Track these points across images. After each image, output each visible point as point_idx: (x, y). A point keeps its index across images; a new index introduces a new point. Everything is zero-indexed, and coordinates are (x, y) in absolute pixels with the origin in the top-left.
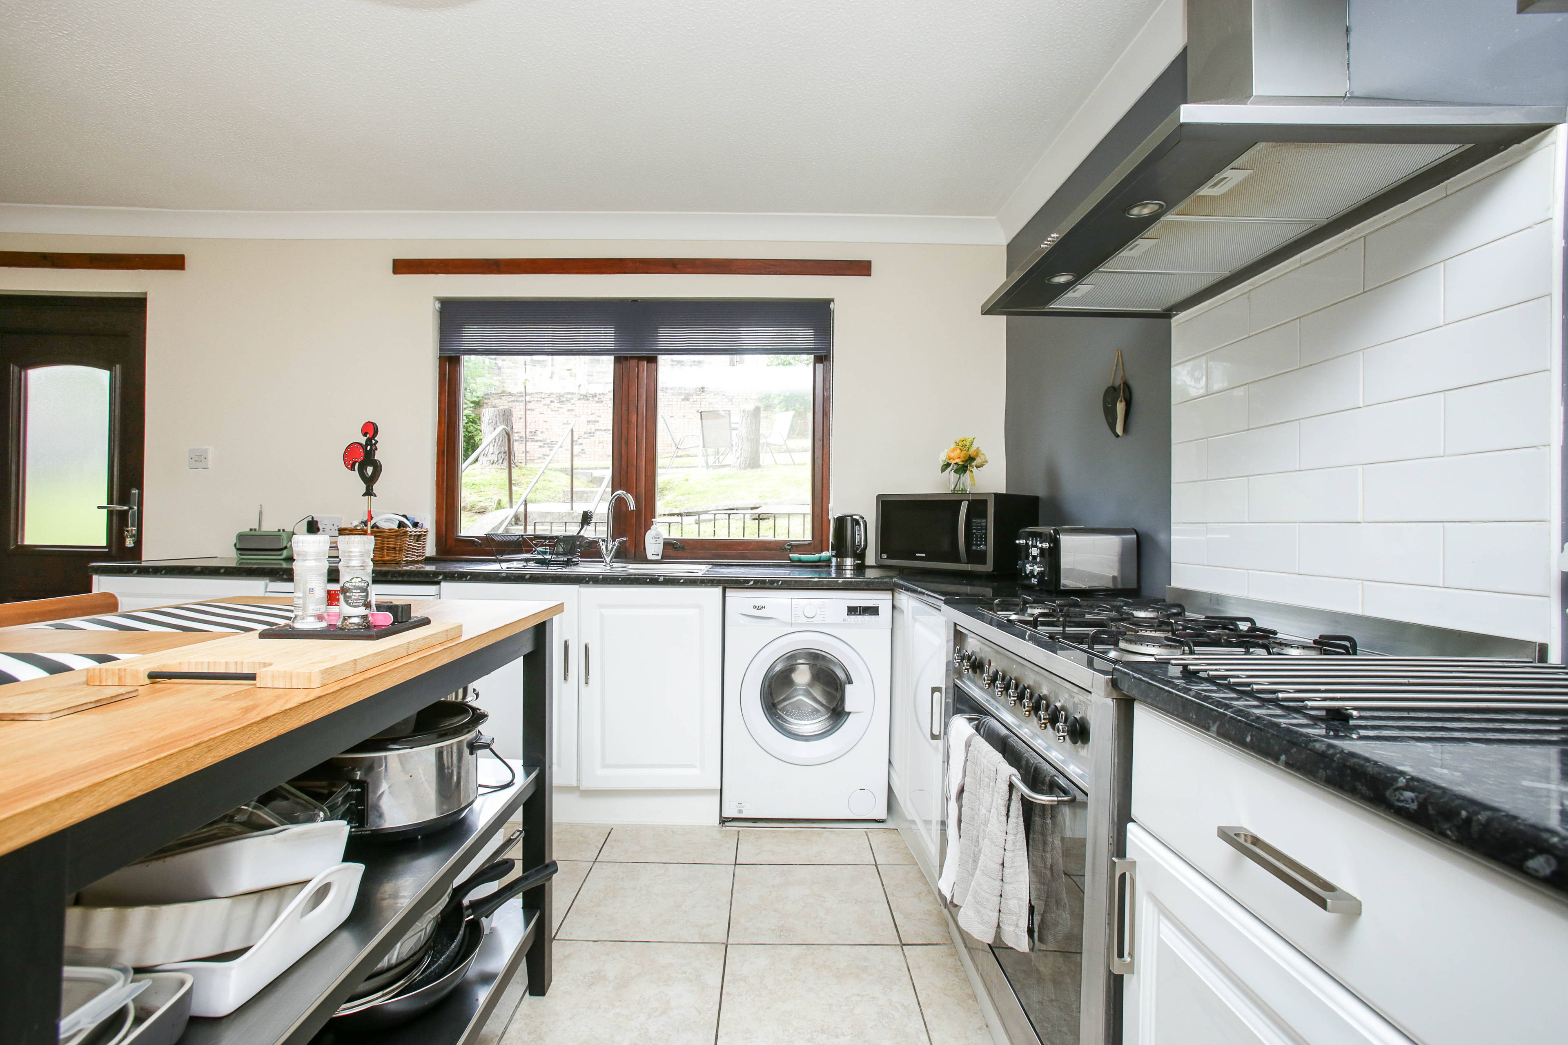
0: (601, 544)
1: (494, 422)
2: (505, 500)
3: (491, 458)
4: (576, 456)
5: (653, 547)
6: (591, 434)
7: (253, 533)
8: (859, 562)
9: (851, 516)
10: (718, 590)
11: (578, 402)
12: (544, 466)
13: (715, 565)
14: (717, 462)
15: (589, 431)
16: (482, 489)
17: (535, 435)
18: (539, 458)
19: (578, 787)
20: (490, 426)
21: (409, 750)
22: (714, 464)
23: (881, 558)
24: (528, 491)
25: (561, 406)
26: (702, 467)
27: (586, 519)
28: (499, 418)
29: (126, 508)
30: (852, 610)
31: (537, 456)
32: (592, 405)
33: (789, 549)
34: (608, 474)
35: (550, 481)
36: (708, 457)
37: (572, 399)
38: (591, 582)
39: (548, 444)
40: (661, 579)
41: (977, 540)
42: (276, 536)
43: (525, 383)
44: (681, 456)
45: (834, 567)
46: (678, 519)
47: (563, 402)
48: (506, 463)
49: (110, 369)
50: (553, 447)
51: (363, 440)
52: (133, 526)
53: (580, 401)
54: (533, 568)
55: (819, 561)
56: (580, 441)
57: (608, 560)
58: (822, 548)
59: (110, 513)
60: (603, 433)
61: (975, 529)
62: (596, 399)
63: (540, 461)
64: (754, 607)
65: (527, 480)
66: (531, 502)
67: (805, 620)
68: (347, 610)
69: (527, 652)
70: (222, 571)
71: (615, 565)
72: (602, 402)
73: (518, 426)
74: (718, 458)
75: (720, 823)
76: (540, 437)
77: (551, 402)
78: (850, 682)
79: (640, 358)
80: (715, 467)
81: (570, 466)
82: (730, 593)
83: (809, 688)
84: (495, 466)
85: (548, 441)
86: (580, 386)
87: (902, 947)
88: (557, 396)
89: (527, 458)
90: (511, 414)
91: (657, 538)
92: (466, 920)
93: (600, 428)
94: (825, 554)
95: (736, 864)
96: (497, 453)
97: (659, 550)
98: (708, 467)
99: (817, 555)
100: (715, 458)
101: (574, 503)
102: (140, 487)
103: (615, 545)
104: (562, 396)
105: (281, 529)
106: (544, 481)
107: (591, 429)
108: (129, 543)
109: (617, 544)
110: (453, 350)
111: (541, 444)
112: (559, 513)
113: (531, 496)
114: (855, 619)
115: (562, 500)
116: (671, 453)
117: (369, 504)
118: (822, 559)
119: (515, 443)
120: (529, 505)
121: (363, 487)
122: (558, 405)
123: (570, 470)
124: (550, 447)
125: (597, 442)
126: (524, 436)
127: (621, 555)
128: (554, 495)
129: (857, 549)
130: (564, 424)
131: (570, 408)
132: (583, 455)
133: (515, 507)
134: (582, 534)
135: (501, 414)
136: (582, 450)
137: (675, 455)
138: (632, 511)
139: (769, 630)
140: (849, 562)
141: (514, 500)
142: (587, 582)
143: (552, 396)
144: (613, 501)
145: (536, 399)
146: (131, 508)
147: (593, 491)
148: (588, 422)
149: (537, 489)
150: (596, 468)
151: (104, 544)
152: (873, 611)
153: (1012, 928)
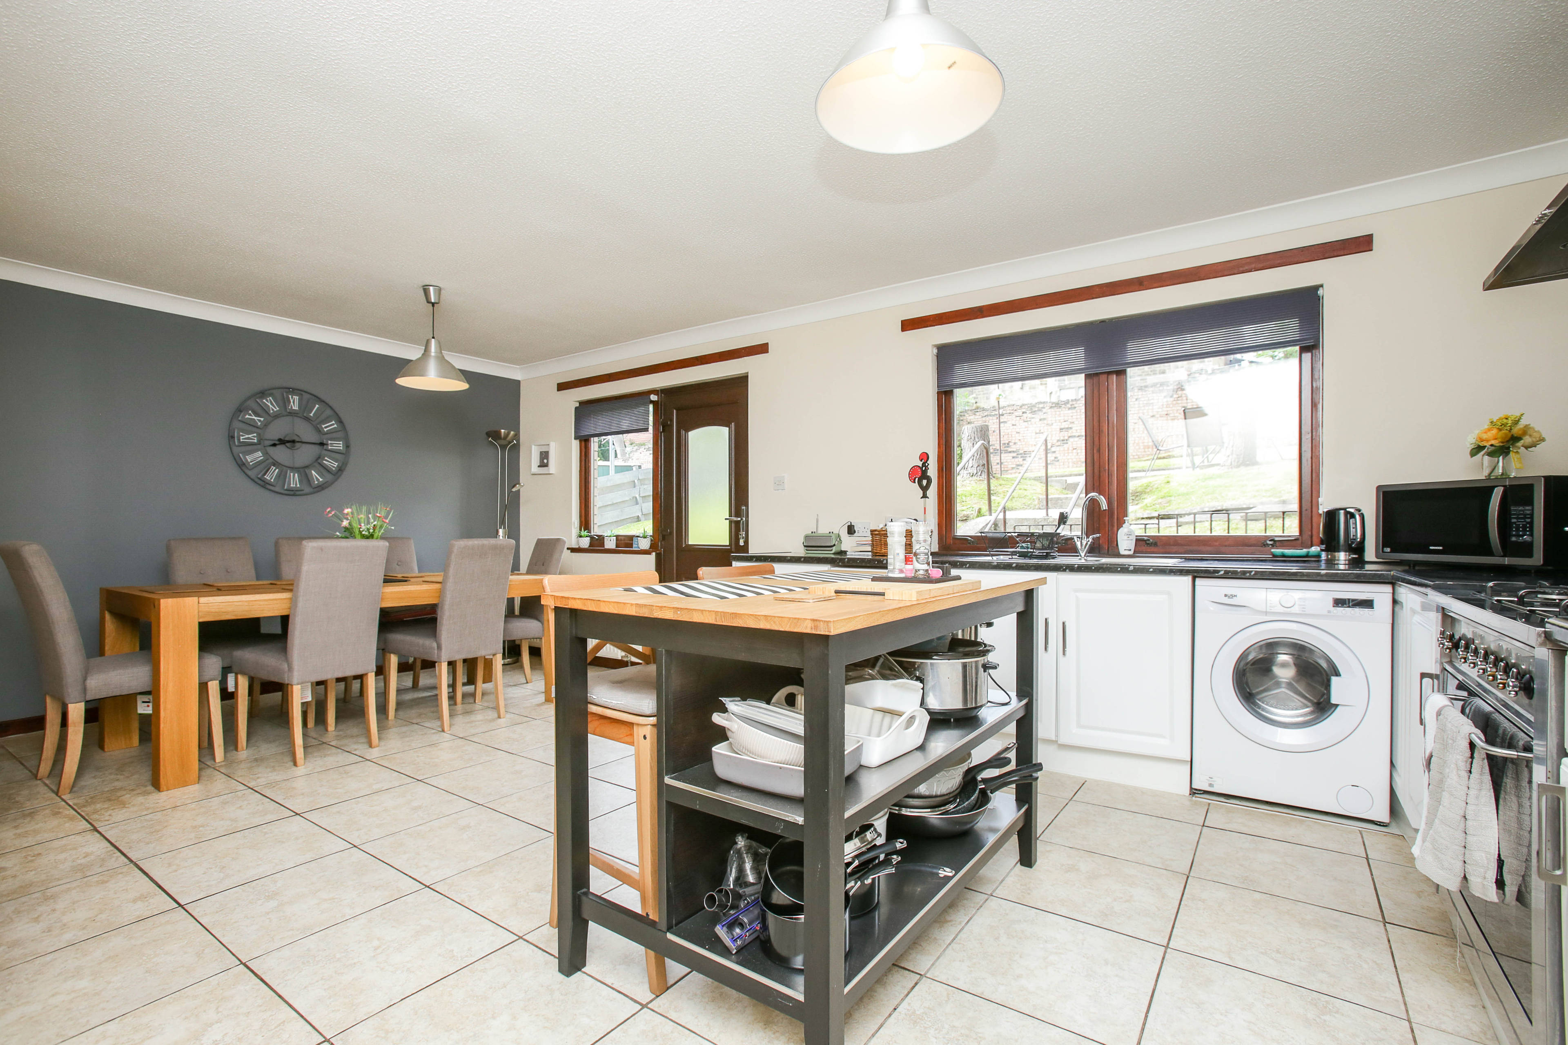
0: (1076, 541)
1: (973, 438)
2: (985, 508)
3: (970, 470)
4: (1050, 464)
5: (1125, 544)
6: (1064, 441)
7: (813, 534)
8: (1354, 556)
9: (1344, 509)
10: (1189, 579)
11: (1049, 410)
12: (1021, 475)
13: (1188, 559)
14: (1206, 461)
15: (1062, 438)
16: (964, 499)
17: (1008, 447)
18: (1013, 468)
19: (1057, 741)
20: (969, 442)
21: (947, 661)
22: (1202, 464)
23: (1383, 551)
24: (1006, 499)
25: (1033, 416)
26: (1187, 468)
27: (1063, 519)
28: (977, 434)
29: (739, 519)
30: (1339, 603)
31: (1010, 466)
32: (1065, 412)
33: (1271, 545)
34: (1082, 480)
35: (1026, 490)
36: (1195, 457)
37: (1044, 408)
38: (1067, 570)
39: (1021, 454)
40: (1131, 568)
41: (1517, 530)
42: (829, 536)
43: (998, 398)
44: (1164, 458)
45: (1323, 562)
46: (1156, 521)
47: (1035, 411)
48: (984, 476)
49: (728, 425)
50: (1026, 457)
51: (920, 464)
52: (743, 531)
53: (1052, 410)
54: (1016, 560)
55: (1307, 556)
56: (1053, 449)
57: (1083, 554)
58: (1312, 542)
59: (731, 522)
60: (1076, 439)
61: (1514, 518)
62: (1069, 406)
63: (1014, 471)
64: (1226, 596)
65: (1004, 489)
66: (1009, 510)
67: (1282, 610)
68: (917, 566)
69: (1020, 611)
70: (802, 559)
71: (1089, 559)
72: (1075, 408)
73: (993, 439)
74: (1207, 457)
75: (1190, 794)
76: (1013, 448)
77: (1023, 413)
78: (1337, 674)
79: (1109, 373)
80: (1201, 467)
81: (1044, 475)
82: (1198, 581)
83: (1293, 682)
84: (975, 478)
85: (1021, 452)
86: (1051, 393)
87: (1385, 926)
88: (1028, 407)
89: (1002, 469)
90: (988, 430)
91: (1129, 534)
92: (980, 787)
93: (1074, 434)
94: (1315, 549)
95: (1203, 826)
96: (976, 466)
97: (1132, 546)
98: (1194, 466)
99: (1304, 550)
100: (1203, 457)
101: (1049, 510)
102: (747, 506)
103: (1089, 541)
104: (1034, 406)
105: (831, 532)
106: (1020, 489)
107: (1064, 437)
108: (742, 543)
109: (1091, 540)
110: (947, 386)
111: (1014, 455)
112: (1035, 519)
113: (1009, 505)
114: (1340, 610)
115: (1037, 507)
116: (1152, 455)
117: (925, 503)
118: (1310, 554)
119: (992, 456)
120: (1007, 512)
121: (921, 493)
122: (1030, 415)
123: (1045, 478)
124: (1023, 457)
125: (1071, 449)
126: (998, 448)
127: (1094, 550)
128: (1029, 503)
129: (1353, 543)
130: (1036, 433)
131: (1042, 417)
132: (1057, 463)
133: (994, 515)
134: (1058, 531)
135: (979, 430)
136: (1055, 458)
137: (1155, 458)
138: (1104, 510)
139: (1242, 618)
140: (1342, 557)
141: (993, 508)
142: (1064, 570)
143: (1024, 407)
144: (1087, 502)
145: (1008, 412)
146: (742, 519)
147: (1067, 498)
148: (1061, 429)
149: (1014, 497)
150: (1071, 475)
151: (728, 544)
152: (1368, 604)
153: (1479, 880)
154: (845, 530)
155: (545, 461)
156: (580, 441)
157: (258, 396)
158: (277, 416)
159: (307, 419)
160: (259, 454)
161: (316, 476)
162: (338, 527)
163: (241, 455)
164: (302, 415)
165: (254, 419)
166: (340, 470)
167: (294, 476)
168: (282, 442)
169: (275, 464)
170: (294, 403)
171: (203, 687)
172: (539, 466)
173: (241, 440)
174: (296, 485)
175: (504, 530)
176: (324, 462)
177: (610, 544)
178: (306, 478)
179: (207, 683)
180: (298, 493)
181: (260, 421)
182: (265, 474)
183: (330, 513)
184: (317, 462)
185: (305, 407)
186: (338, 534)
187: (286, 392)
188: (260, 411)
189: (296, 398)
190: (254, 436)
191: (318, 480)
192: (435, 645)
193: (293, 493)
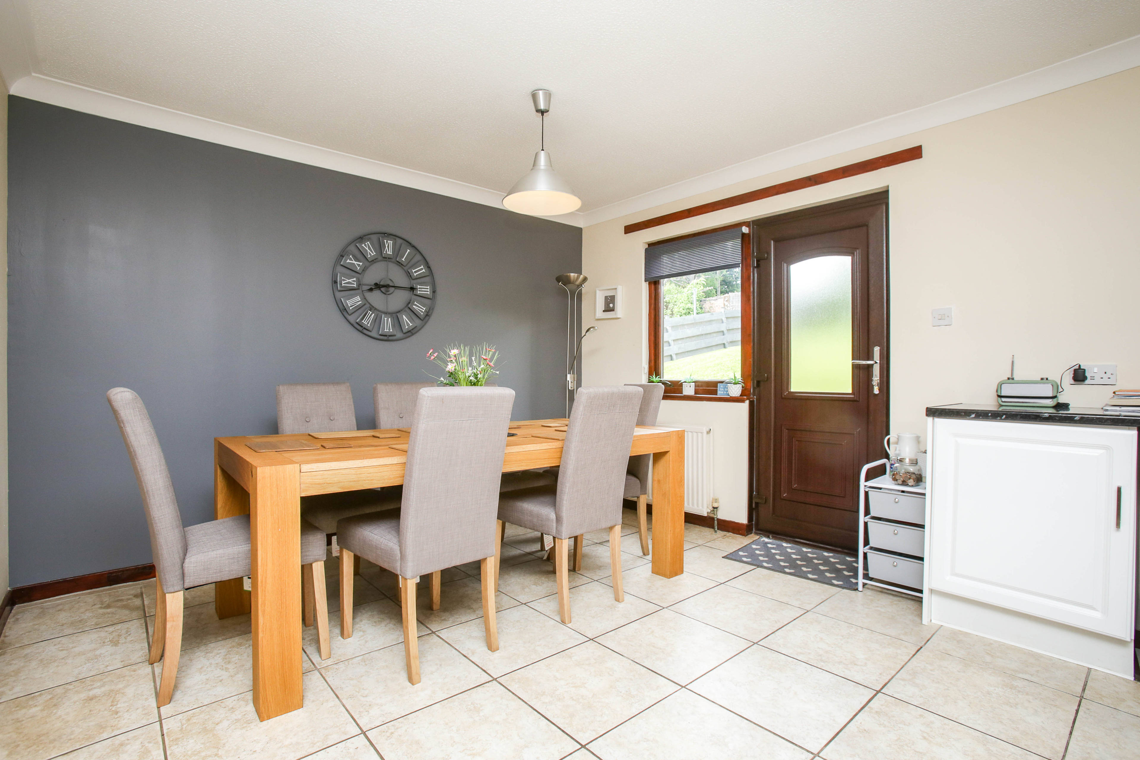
29: (872, 362)
49: (850, 254)
52: (877, 376)
59: (857, 366)
105: (1045, 377)
108: (876, 390)
146: (875, 362)
151: (850, 392)
154: (1069, 375)
155: (611, 305)
156: (649, 284)
157: (358, 241)
158: (374, 261)
159: (400, 264)
160: (358, 298)
161: (407, 322)
162: (442, 372)
163: (342, 299)
164: (394, 260)
165: (354, 263)
166: (428, 315)
167: (388, 320)
168: (378, 286)
169: (372, 308)
170: (389, 249)
171: (306, 570)
172: (604, 311)
173: (343, 285)
174: (389, 329)
175: (572, 375)
176: (414, 306)
177: (689, 390)
178: (398, 323)
179: (311, 564)
180: (391, 338)
181: (359, 265)
182: (362, 319)
183: (433, 355)
184: (408, 308)
185: (398, 251)
186: (442, 379)
187: (382, 237)
188: (359, 256)
189: (391, 242)
190: (354, 281)
191: (408, 324)
192: (553, 516)
193: (387, 338)
